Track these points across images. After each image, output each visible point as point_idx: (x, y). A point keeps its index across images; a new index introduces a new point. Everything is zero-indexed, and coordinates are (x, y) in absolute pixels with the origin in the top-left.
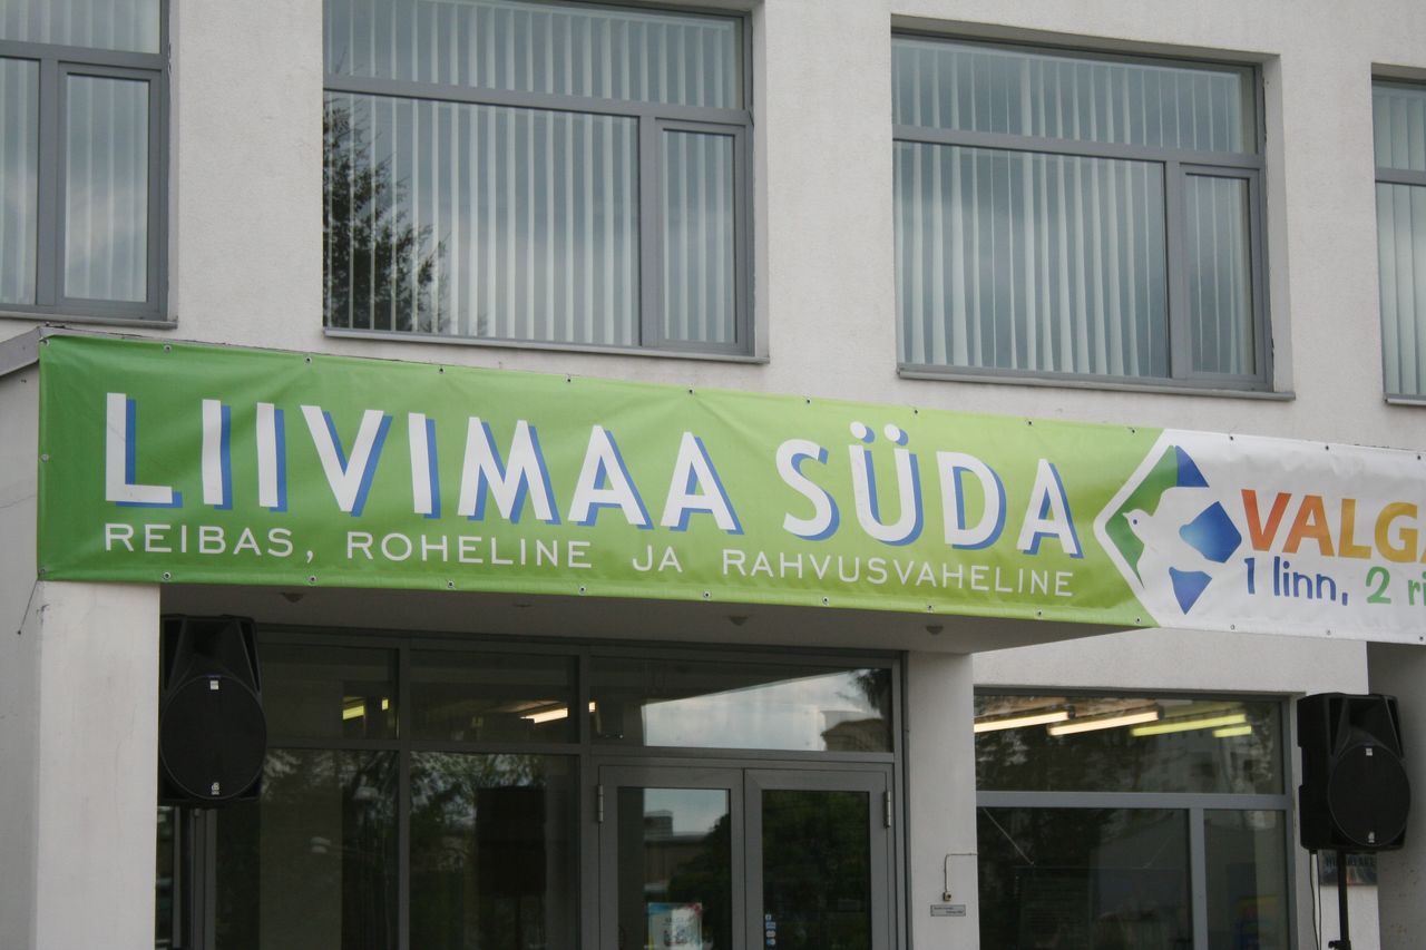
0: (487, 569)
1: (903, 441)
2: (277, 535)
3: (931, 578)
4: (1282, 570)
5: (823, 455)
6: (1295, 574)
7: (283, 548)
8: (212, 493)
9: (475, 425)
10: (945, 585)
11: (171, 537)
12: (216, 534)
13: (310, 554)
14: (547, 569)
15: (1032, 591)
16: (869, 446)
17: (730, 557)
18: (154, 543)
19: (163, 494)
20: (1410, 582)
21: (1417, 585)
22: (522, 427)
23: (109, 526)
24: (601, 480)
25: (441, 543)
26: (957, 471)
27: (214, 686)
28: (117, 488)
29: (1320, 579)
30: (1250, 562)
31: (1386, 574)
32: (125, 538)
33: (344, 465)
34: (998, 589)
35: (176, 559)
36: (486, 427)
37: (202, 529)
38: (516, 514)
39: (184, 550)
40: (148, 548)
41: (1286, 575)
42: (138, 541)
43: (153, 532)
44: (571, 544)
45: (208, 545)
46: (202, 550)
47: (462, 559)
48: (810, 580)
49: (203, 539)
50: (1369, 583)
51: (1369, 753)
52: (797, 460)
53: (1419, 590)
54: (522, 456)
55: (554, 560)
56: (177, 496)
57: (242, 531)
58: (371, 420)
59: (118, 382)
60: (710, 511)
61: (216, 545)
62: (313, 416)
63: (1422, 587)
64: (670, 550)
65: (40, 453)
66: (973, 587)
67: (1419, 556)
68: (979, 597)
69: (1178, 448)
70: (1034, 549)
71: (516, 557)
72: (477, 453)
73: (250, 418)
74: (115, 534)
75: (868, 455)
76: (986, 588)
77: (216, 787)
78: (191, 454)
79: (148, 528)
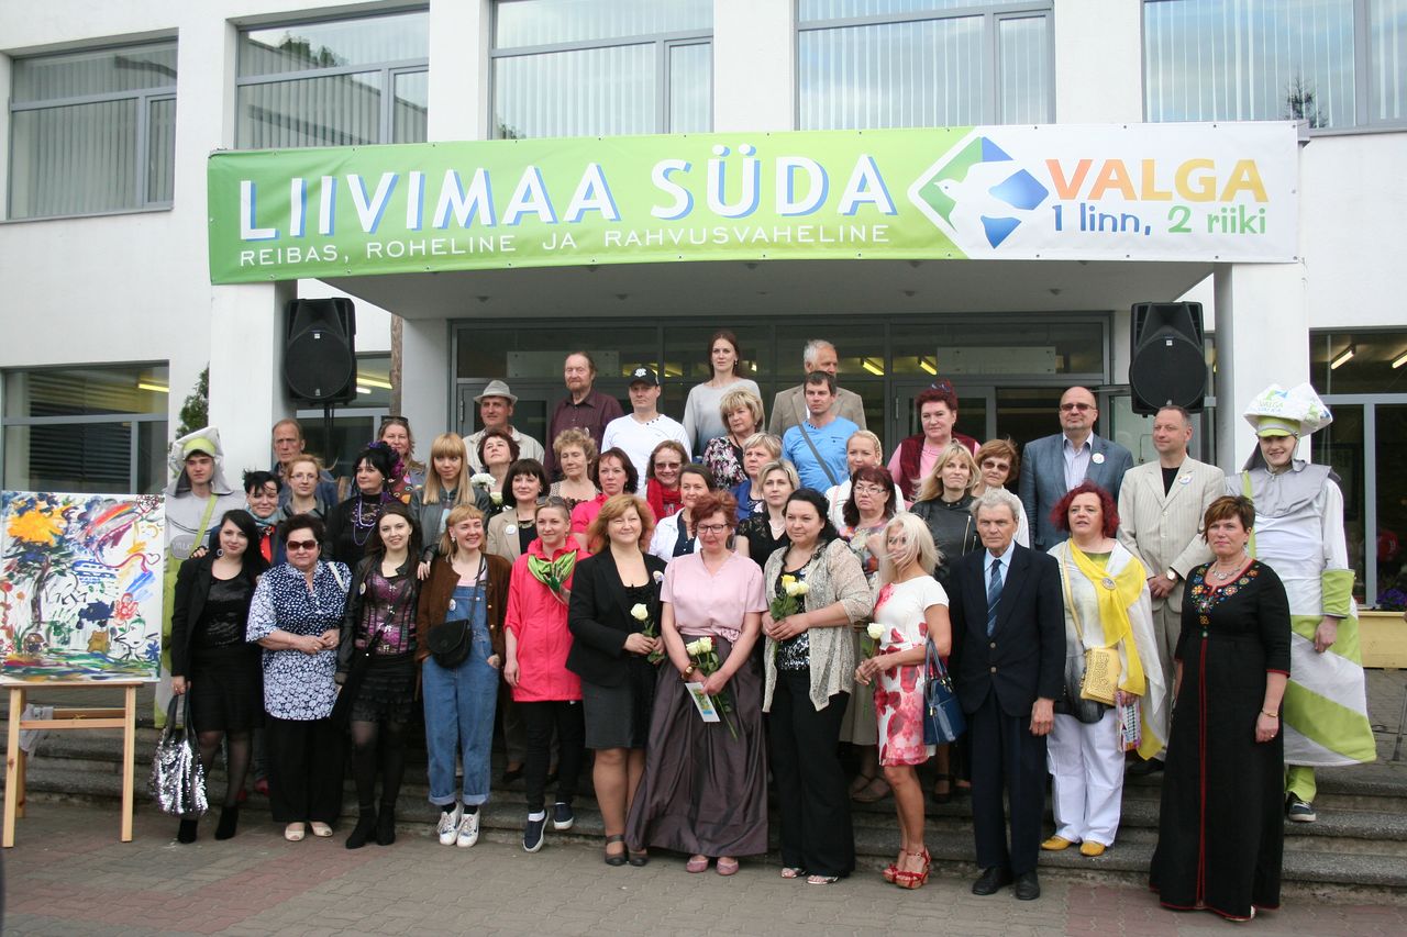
0: (450, 257)
1: (752, 152)
2: (328, 249)
3: (764, 236)
4: (1088, 213)
5: (688, 168)
6: (1101, 215)
7: (332, 256)
8: (295, 230)
9: (450, 174)
10: (775, 240)
11: (273, 256)
12: (296, 251)
13: (347, 258)
14: (487, 254)
15: (852, 240)
16: (723, 159)
17: (610, 235)
18: (264, 260)
19: (270, 233)
20: (1210, 216)
21: (1217, 218)
22: (480, 172)
23: (243, 253)
24: (527, 197)
25: (421, 244)
26: (791, 169)
27: (317, 336)
28: (246, 232)
29: (1124, 217)
30: (1058, 209)
31: (1187, 212)
32: (250, 258)
33: (368, 204)
34: (822, 240)
35: (277, 267)
36: (456, 175)
37: (289, 250)
38: (468, 222)
39: (280, 262)
40: (262, 263)
41: (1092, 217)
42: (256, 260)
43: (264, 254)
44: (502, 237)
45: (292, 258)
46: (289, 261)
47: (434, 253)
48: (669, 245)
49: (289, 255)
50: (1170, 218)
51: (1169, 343)
52: (666, 173)
53: (1218, 221)
54: (477, 189)
55: (491, 249)
56: (277, 233)
57: (310, 247)
58: (387, 178)
59: (246, 175)
60: (599, 209)
61: (296, 258)
62: (353, 181)
63: (1220, 219)
64: (568, 235)
65: (209, 216)
66: (800, 240)
67: (1218, 196)
68: (807, 246)
69: (984, 139)
70: (853, 211)
71: (467, 249)
72: (449, 189)
73: (318, 186)
74: (246, 257)
75: (722, 165)
76: (812, 240)
77: (318, 392)
78: (286, 209)
79: (262, 251)
